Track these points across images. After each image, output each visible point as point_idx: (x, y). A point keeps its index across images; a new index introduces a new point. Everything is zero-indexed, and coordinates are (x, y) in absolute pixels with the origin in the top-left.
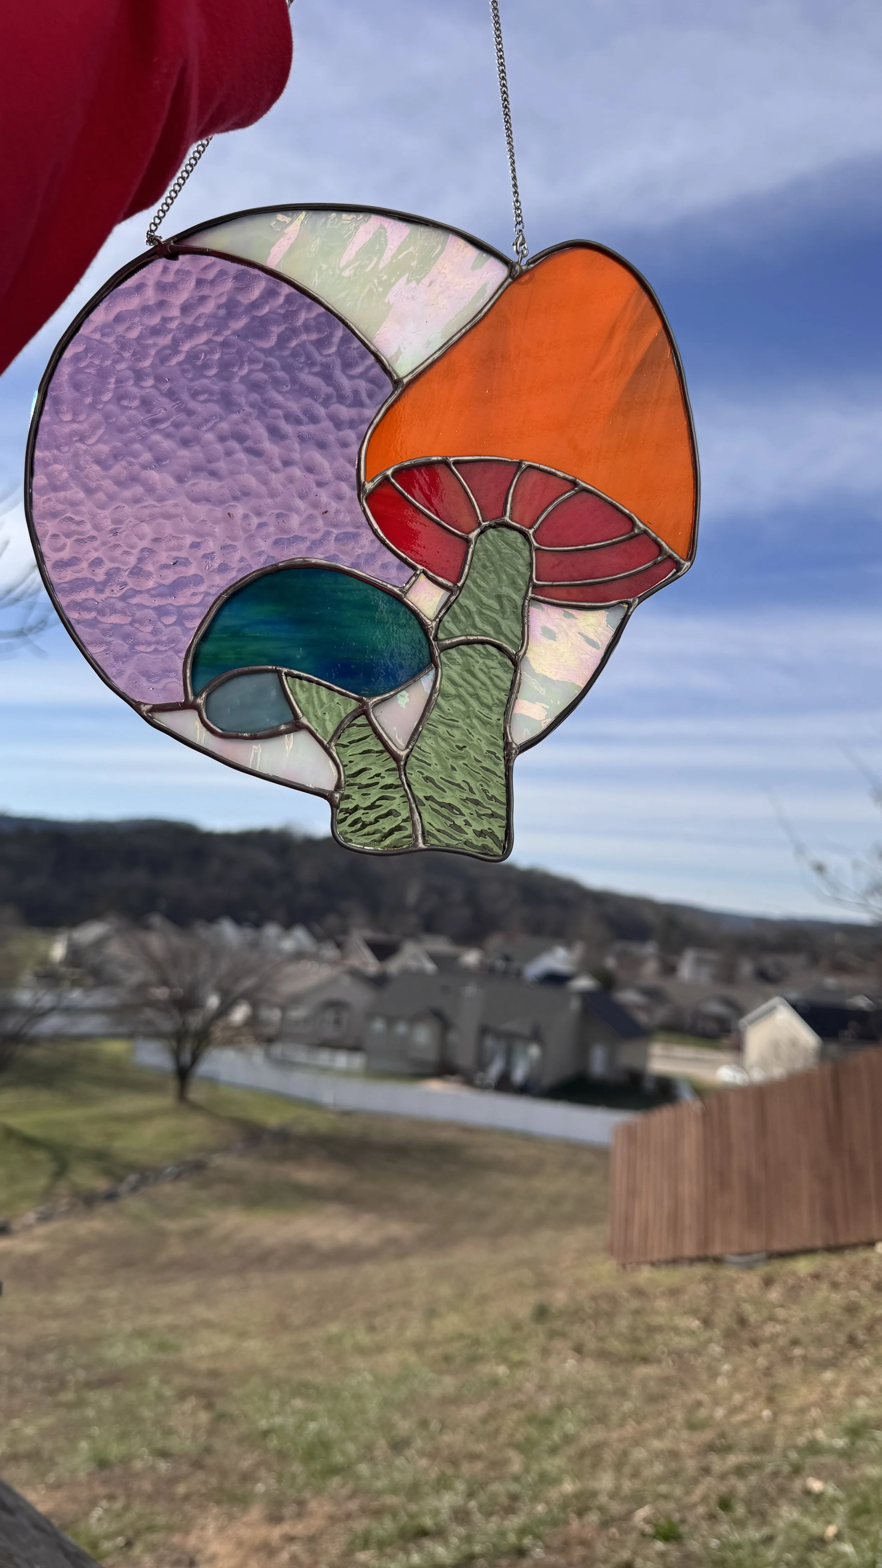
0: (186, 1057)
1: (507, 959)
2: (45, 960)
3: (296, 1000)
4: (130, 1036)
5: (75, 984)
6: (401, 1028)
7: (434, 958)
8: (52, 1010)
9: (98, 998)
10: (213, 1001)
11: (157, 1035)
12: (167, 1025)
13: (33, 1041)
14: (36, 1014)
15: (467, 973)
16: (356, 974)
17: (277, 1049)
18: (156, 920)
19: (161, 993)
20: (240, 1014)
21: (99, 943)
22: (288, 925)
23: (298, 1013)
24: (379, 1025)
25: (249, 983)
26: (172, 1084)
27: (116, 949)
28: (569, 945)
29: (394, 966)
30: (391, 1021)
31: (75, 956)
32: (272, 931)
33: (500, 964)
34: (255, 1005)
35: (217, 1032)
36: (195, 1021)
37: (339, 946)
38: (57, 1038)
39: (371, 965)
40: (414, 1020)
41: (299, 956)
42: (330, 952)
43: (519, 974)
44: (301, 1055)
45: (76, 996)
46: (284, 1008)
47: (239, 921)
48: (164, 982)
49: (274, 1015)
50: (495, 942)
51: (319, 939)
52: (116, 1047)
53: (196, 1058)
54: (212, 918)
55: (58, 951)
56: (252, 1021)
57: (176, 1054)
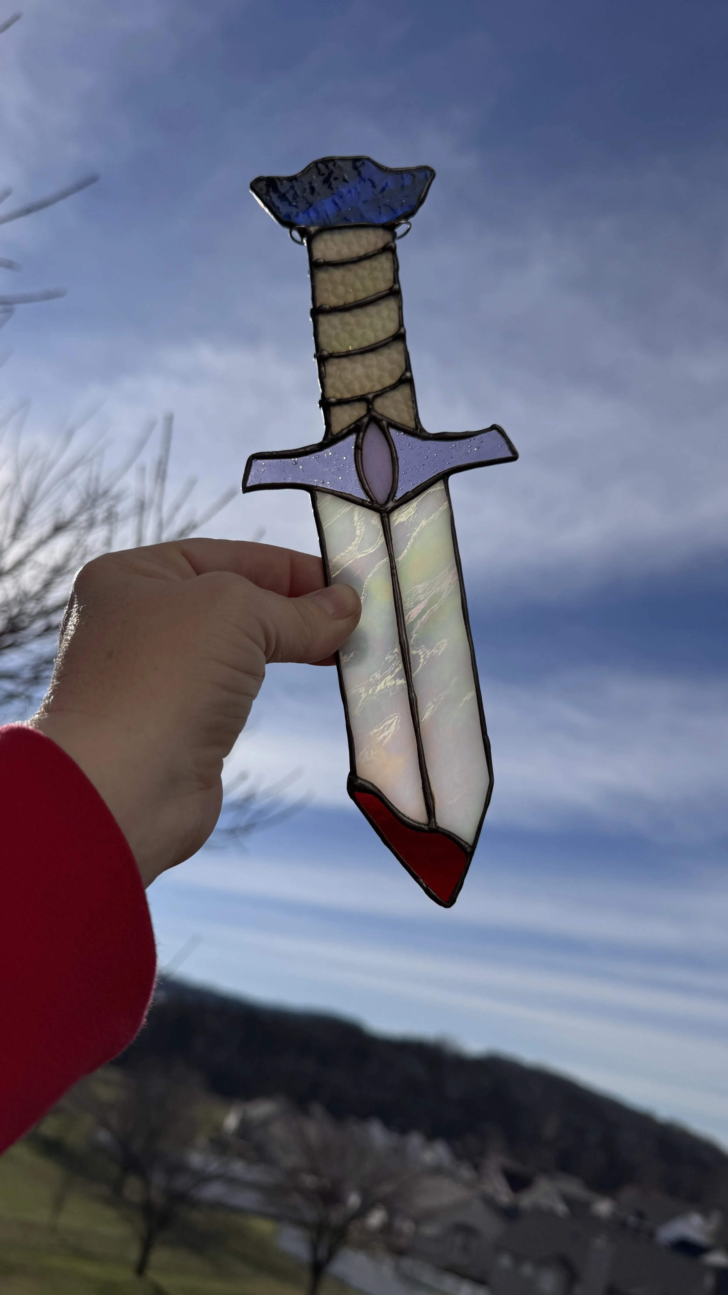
0: (322, 1252)
1: (640, 1215)
2: (218, 1128)
3: (428, 1216)
4: (277, 1218)
5: (241, 1156)
6: (527, 1270)
7: (568, 1200)
8: (218, 1177)
9: (257, 1174)
10: (354, 1200)
11: (300, 1223)
12: (311, 1214)
13: (194, 1204)
14: (203, 1178)
15: (596, 1222)
16: (489, 1202)
17: (407, 1264)
18: (317, 1109)
19: (309, 1180)
20: (376, 1218)
21: (266, 1123)
22: (431, 1136)
23: (430, 1230)
24: (505, 1261)
25: (387, 1188)
26: (306, 1277)
27: (278, 1131)
28: (705, 1213)
29: (527, 1200)
30: (518, 1259)
31: (245, 1129)
32: (415, 1140)
33: (632, 1220)
34: (392, 1212)
35: (354, 1233)
36: (335, 1217)
37: (476, 1167)
38: (217, 1206)
39: (504, 1195)
40: (541, 1263)
41: (437, 1171)
42: (466, 1173)
43: (651, 1235)
44: (427, 1275)
45: (238, 1168)
46: (418, 1222)
47: (388, 1123)
48: (314, 1171)
49: (406, 1226)
50: (629, 1194)
51: (459, 1156)
52: (263, 1226)
53: (331, 1254)
54: (364, 1116)
55: (231, 1121)
56: (387, 1229)
57: (314, 1246)
